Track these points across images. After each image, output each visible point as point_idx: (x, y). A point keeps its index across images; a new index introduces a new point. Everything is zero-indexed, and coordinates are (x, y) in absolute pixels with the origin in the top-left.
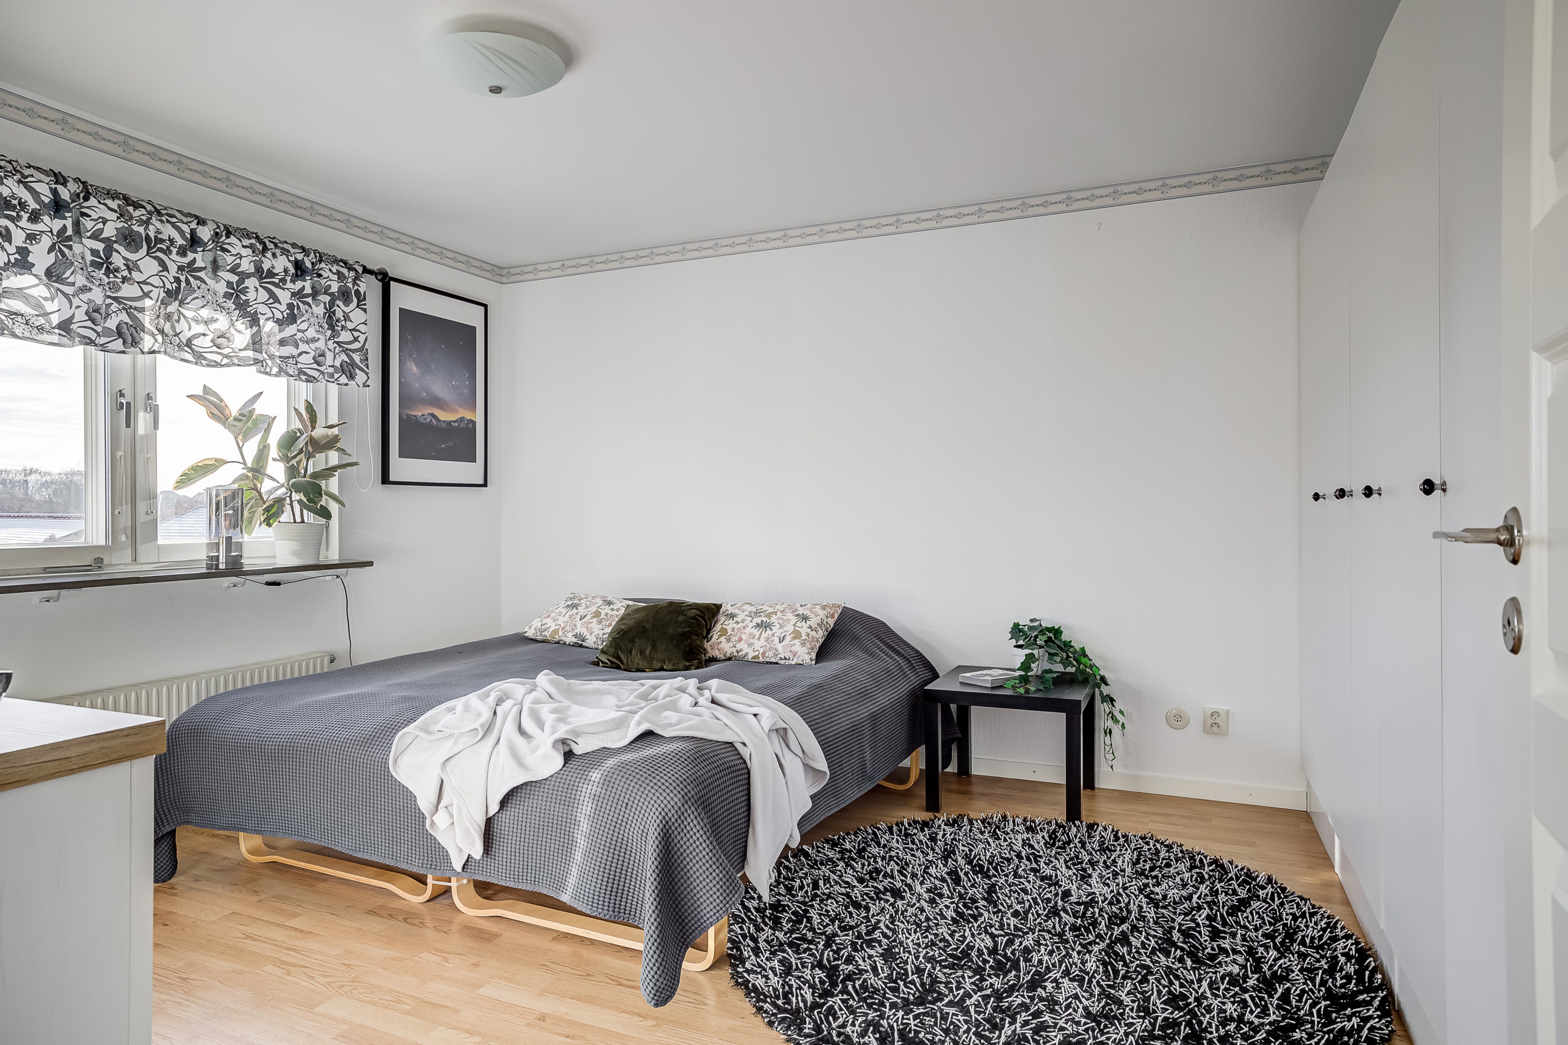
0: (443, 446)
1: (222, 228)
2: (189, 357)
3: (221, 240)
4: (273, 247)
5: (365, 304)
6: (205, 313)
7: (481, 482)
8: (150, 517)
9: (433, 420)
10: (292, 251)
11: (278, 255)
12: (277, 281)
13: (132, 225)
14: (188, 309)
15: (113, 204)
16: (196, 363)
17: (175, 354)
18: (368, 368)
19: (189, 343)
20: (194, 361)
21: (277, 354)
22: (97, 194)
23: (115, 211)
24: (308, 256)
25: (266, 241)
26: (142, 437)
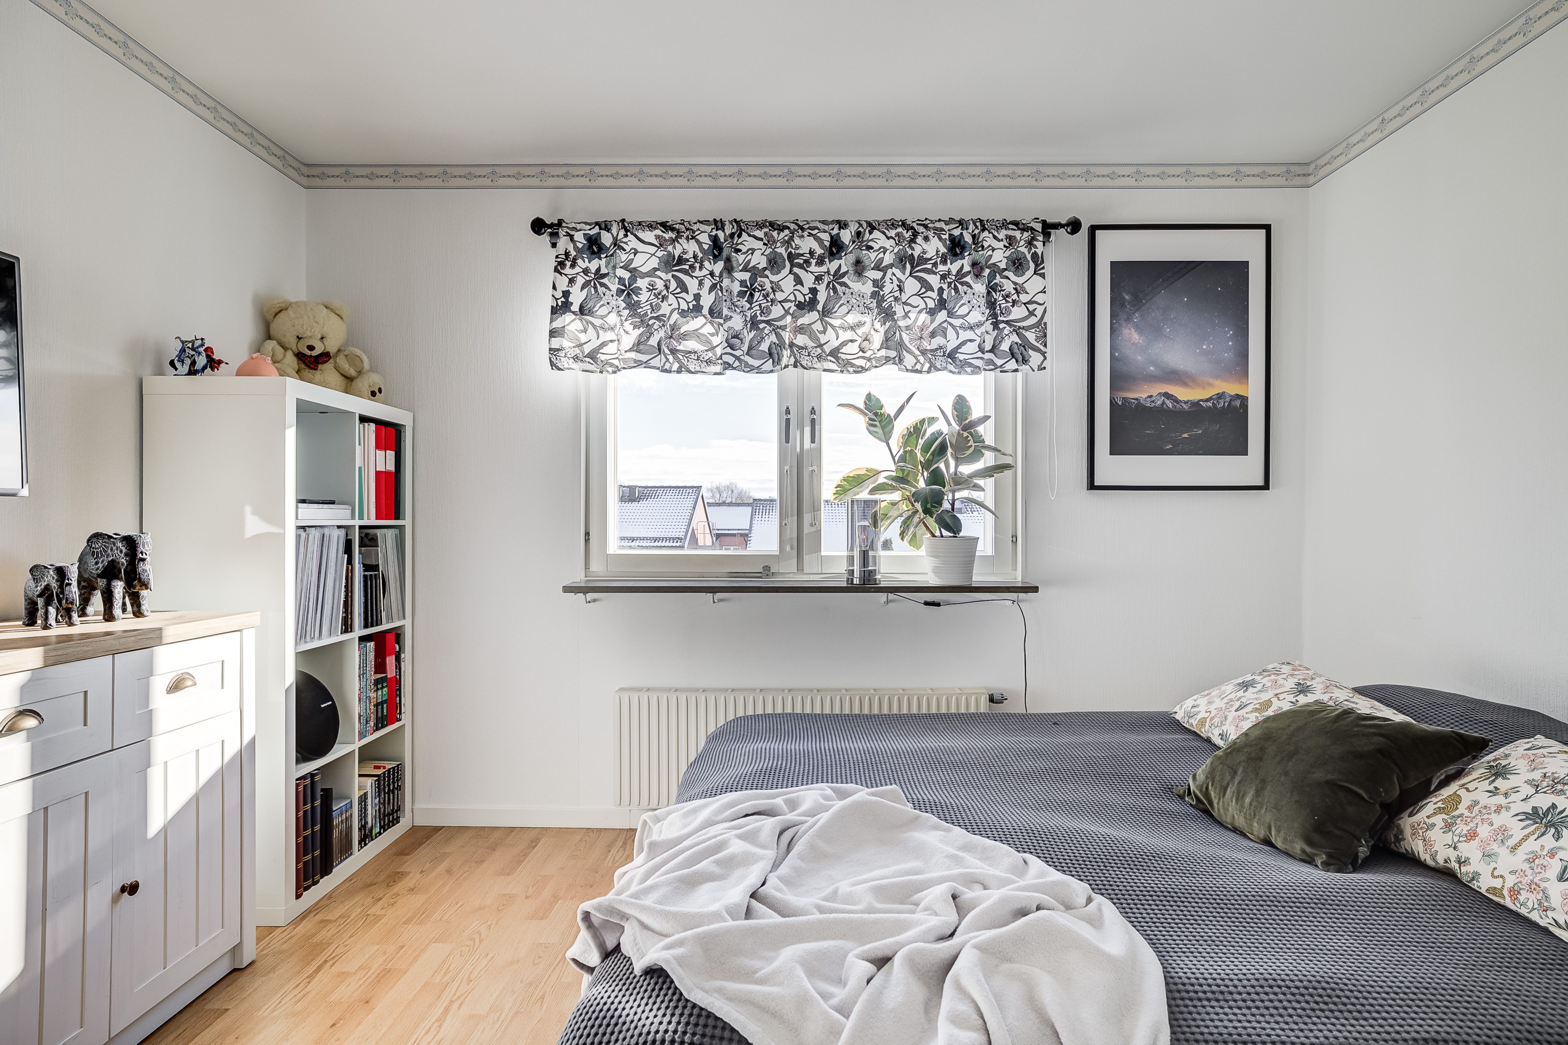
0: (1186, 435)
1: (865, 225)
2: (833, 366)
3: (865, 239)
4: (924, 230)
5: (1043, 268)
6: (851, 319)
7: (1260, 482)
8: (813, 529)
9: (1167, 401)
10: (946, 228)
11: (931, 237)
12: (930, 266)
13: (775, 248)
14: (836, 318)
15: (759, 234)
16: (842, 372)
17: (815, 366)
18: (1045, 346)
19: (835, 353)
20: (839, 369)
21: (929, 348)
22: (748, 228)
23: (761, 239)
24: (967, 229)
25: (915, 225)
26: (808, 450)
